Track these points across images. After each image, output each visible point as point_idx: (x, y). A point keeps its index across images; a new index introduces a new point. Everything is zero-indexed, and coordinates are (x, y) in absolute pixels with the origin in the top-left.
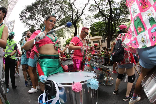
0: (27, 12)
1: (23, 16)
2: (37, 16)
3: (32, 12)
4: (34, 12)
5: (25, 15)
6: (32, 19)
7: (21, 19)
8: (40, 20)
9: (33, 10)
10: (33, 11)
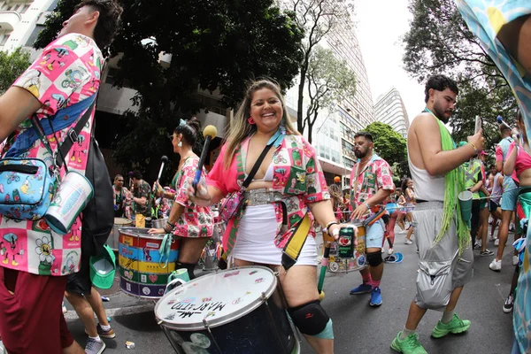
0: (420, 52)
1: (418, 67)
2: (456, 47)
3: (431, 42)
4: (438, 41)
5: (420, 62)
6: (447, 63)
7: (418, 78)
8: (470, 53)
9: (429, 38)
10: (433, 40)
